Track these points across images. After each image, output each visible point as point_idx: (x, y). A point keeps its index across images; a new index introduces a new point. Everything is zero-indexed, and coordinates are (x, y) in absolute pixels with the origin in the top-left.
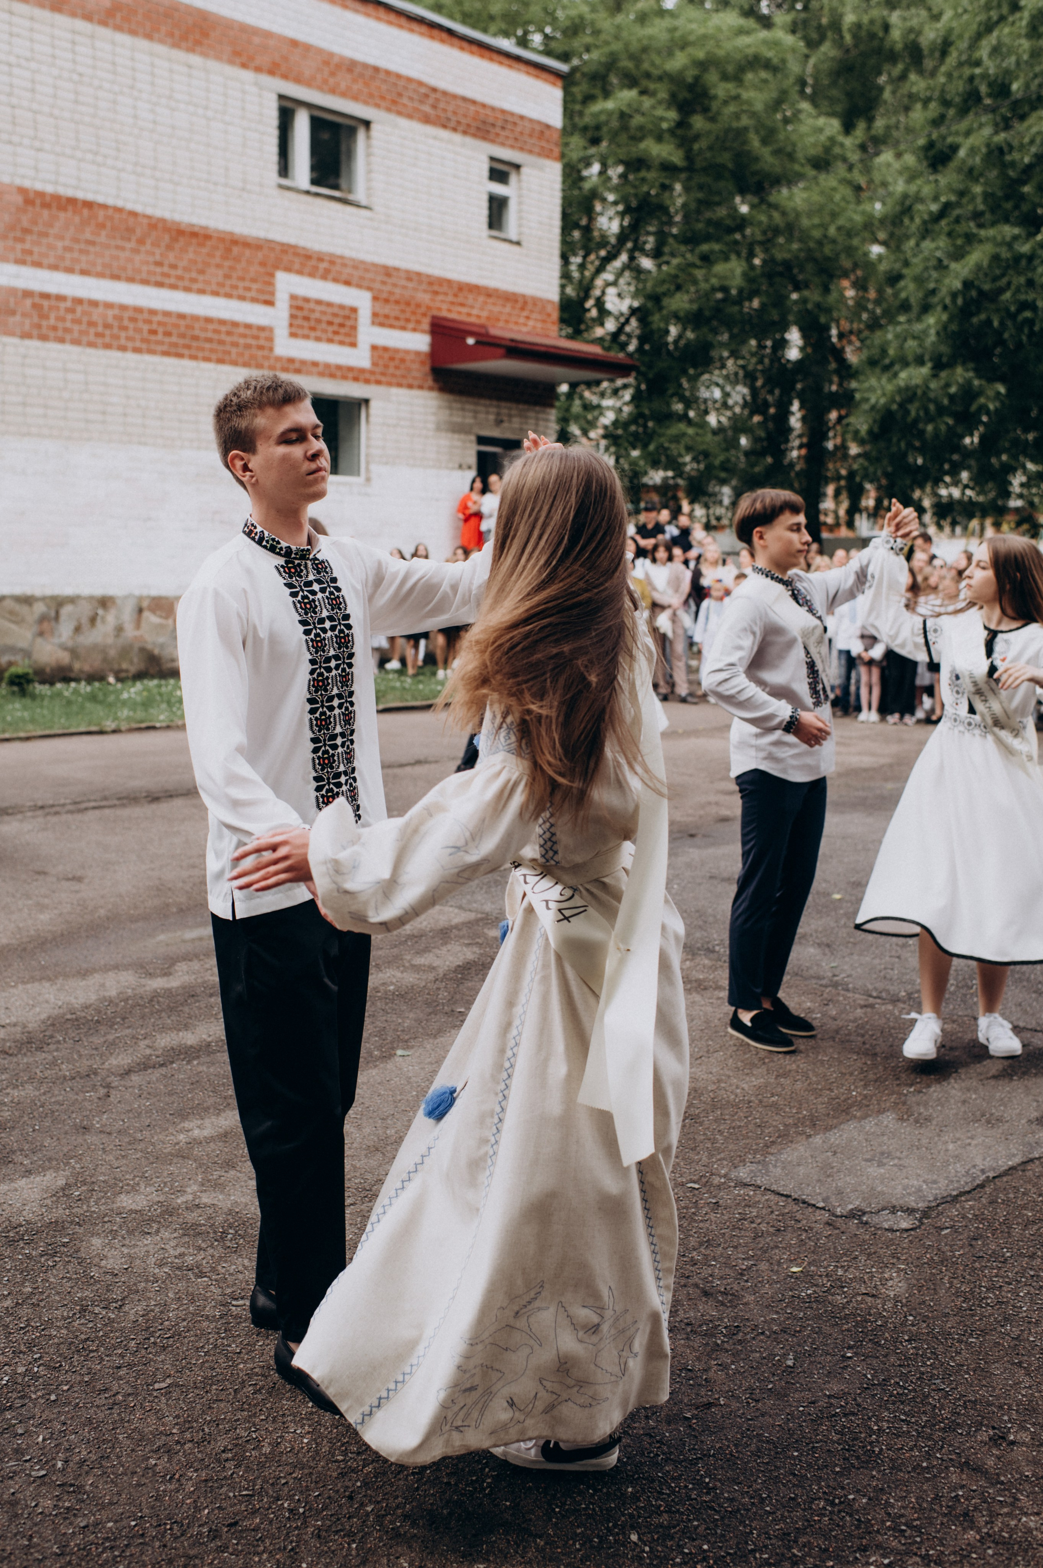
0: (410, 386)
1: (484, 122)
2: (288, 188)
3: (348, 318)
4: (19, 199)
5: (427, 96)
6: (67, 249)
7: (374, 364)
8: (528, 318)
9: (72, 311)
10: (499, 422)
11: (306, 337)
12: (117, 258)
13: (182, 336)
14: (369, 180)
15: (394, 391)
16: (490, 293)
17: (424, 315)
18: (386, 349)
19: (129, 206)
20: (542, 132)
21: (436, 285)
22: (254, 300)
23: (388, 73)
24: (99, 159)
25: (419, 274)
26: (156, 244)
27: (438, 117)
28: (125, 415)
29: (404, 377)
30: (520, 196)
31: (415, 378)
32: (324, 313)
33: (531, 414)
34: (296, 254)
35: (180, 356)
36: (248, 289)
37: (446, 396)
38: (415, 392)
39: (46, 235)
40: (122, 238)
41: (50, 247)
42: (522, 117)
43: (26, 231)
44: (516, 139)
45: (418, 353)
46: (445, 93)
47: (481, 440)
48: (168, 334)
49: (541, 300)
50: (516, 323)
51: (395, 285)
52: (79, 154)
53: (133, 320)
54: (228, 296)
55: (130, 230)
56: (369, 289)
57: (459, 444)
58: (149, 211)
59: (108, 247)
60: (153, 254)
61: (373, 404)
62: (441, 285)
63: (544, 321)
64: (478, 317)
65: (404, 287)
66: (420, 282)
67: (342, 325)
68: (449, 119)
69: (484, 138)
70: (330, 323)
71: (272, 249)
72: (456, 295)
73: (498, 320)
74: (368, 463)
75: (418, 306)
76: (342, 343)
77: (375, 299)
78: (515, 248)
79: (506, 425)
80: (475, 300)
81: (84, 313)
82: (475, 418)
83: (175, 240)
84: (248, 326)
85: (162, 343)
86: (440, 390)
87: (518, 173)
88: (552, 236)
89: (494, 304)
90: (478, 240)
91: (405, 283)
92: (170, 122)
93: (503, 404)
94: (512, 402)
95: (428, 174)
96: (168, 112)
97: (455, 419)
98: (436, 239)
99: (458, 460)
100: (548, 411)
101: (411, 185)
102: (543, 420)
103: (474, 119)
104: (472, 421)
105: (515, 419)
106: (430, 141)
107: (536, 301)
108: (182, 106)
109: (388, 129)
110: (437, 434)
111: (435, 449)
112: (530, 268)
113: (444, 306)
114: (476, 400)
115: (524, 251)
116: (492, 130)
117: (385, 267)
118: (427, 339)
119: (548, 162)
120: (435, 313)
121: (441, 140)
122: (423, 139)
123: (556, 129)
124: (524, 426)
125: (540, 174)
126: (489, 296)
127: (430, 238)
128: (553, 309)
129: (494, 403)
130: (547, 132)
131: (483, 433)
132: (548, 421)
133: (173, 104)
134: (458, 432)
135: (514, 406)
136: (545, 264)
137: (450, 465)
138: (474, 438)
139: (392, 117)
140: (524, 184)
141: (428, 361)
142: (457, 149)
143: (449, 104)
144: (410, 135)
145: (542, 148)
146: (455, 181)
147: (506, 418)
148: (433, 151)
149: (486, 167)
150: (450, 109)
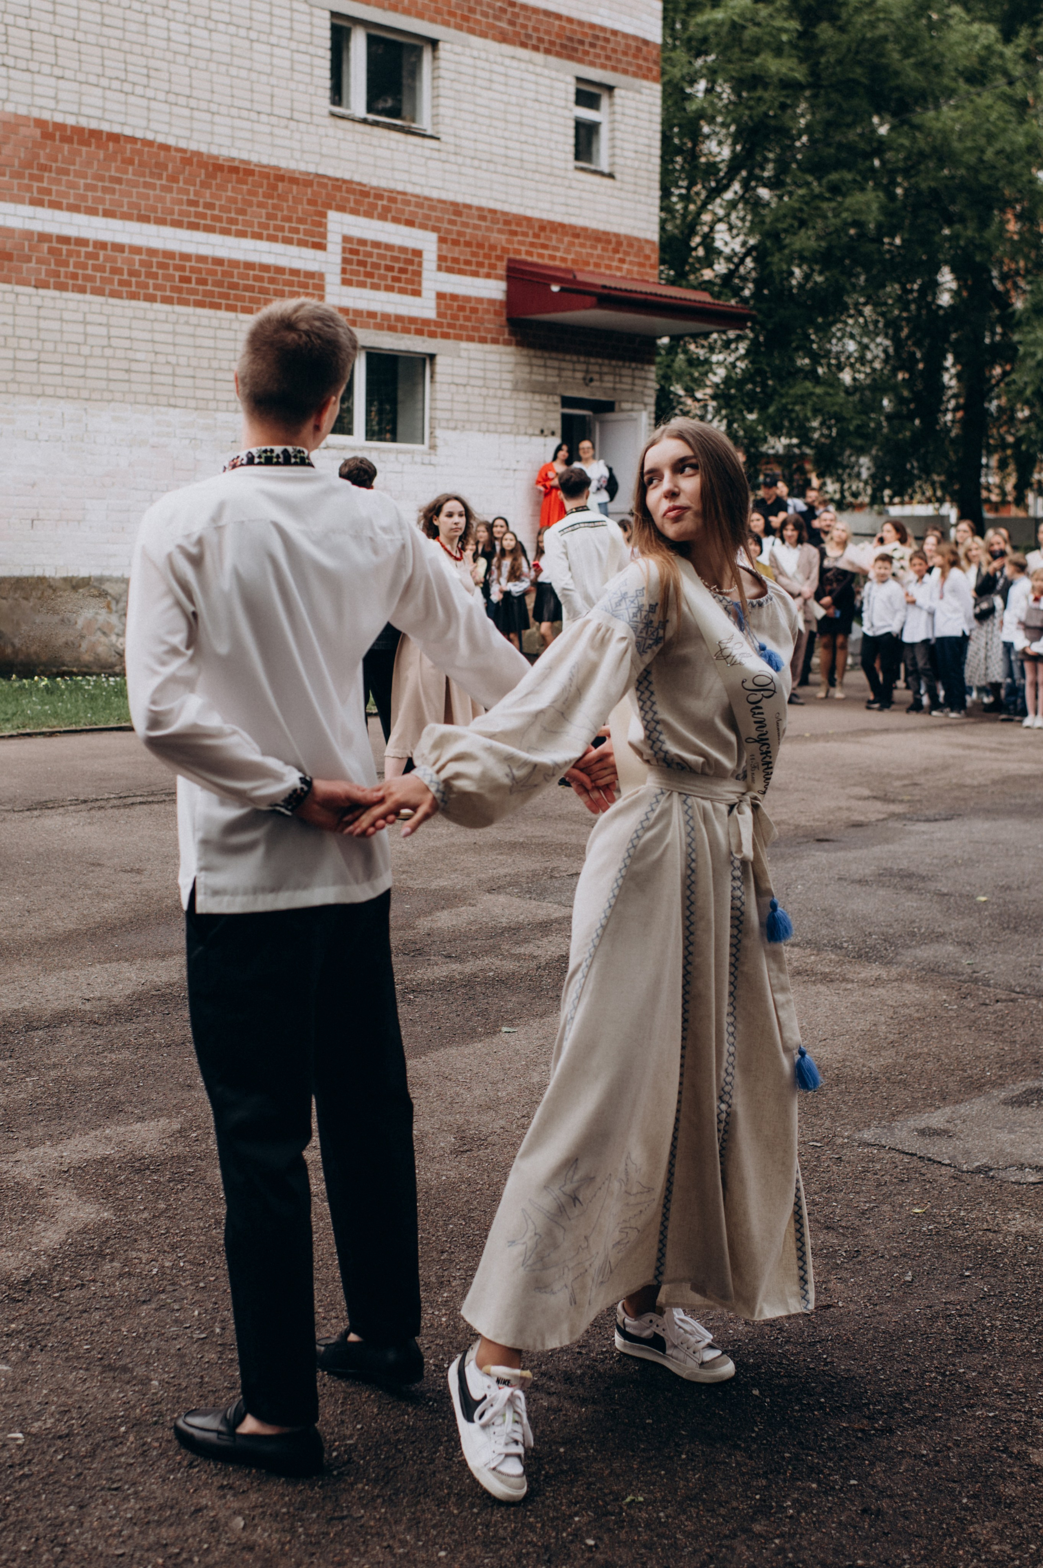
0: (483, 340)
1: (571, 39)
2: (342, 117)
3: (411, 262)
4: (38, 132)
5: (503, 11)
6: (88, 187)
7: (439, 314)
8: (622, 261)
9: (94, 256)
10: (588, 381)
11: (362, 285)
12: (147, 197)
13: (219, 284)
14: (435, 106)
15: (464, 345)
16: (576, 233)
17: (499, 258)
18: (454, 297)
19: (161, 139)
20: (639, 49)
21: (513, 223)
22: (302, 243)
24: (127, 87)
25: (493, 211)
26: (189, 181)
27: (517, 34)
28: (152, 373)
29: (475, 329)
30: (613, 122)
31: (488, 331)
32: (382, 257)
33: (625, 372)
34: (350, 191)
35: (216, 306)
36: (296, 231)
37: (525, 352)
38: (488, 347)
39: (66, 172)
40: (152, 175)
41: (72, 185)
42: (615, 33)
43: (44, 168)
44: (608, 58)
45: (492, 302)
46: (524, 7)
47: (567, 402)
48: (203, 282)
49: (637, 239)
50: (609, 267)
51: (465, 225)
52: (104, 82)
53: (163, 266)
54: (272, 239)
55: (163, 166)
56: (435, 229)
57: (540, 406)
58: (183, 144)
59: (135, 185)
60: (187, 192)
61: (439, 360)
62: (519, 224)
63: (642, 264)
64: (563, 260)
65: (476, 227)
66: (495, 221)
67: (403, 271)
68: (529, 37)
69: (570, 58)
70: (390, 268)
71: (325, 186)
72: (537, 236)
73: (587, 264)
74: (432, 428)
75: (493, 247)
76: (402, 291)
77: (442, 240)
78: (607, 181)
79: (596, 384)
80: (558, 240)
81: (107, 259)
82: (559, 376)
83: (211, 176)
84: (295, 272)
85: (194, 292)
86: (519, 344)
87: (611, 96)
88: (650, 167)
89: (582, 245)
90: (562, 173)
91: (477, 222)
92: (208, 45)
93: (592, 360)
94: (603, 357)
95: (505, 98)
96: (205, 34)
97: (535, 377)
98: (514, 172)
99: (539, 424)
100: (646, 367)
101: (485, 112)
102: (641, 378)
103: (558, 36)
104: (556, 379)
105: (607, 378)
106: (507, 61)
107: (632, 241)
108: (221, 27)
109: (458, 49)
110: (515, 395)
111: (512, 412)
112: (627, 204)
113: (523, 248)
114: (561, 356)
115: (618, 184)
116: (580, 47)
117: (454, 204)
118: (502, 285)
119: (645, 83)
120: (512, 256)
121: (520, 60)
122: (499, 59)
123: (655, 45)
124: (618, 386)
125: (638, 96)
126: (577, 236)
127: (507, 170)
128: (653, 250)
129: (582, 359)
130: (644, 48)
131: (569, 394)
132: (646, 379)
133: (211, 25)
134: (540, 393)
135: (606, 362)
136: (643, 198)
137: (530, 431)
138: (557, 399)
139: (463, 35)
140: (618, 109)
141: (504, 311)
142: (539, 70)
143: (529, 19)
144: (483, 55)
145: (639, 67)
146: (537, 105)
147: (596, 377)
148: (511, 72)
149: (572, 89)
150: (530, 24)
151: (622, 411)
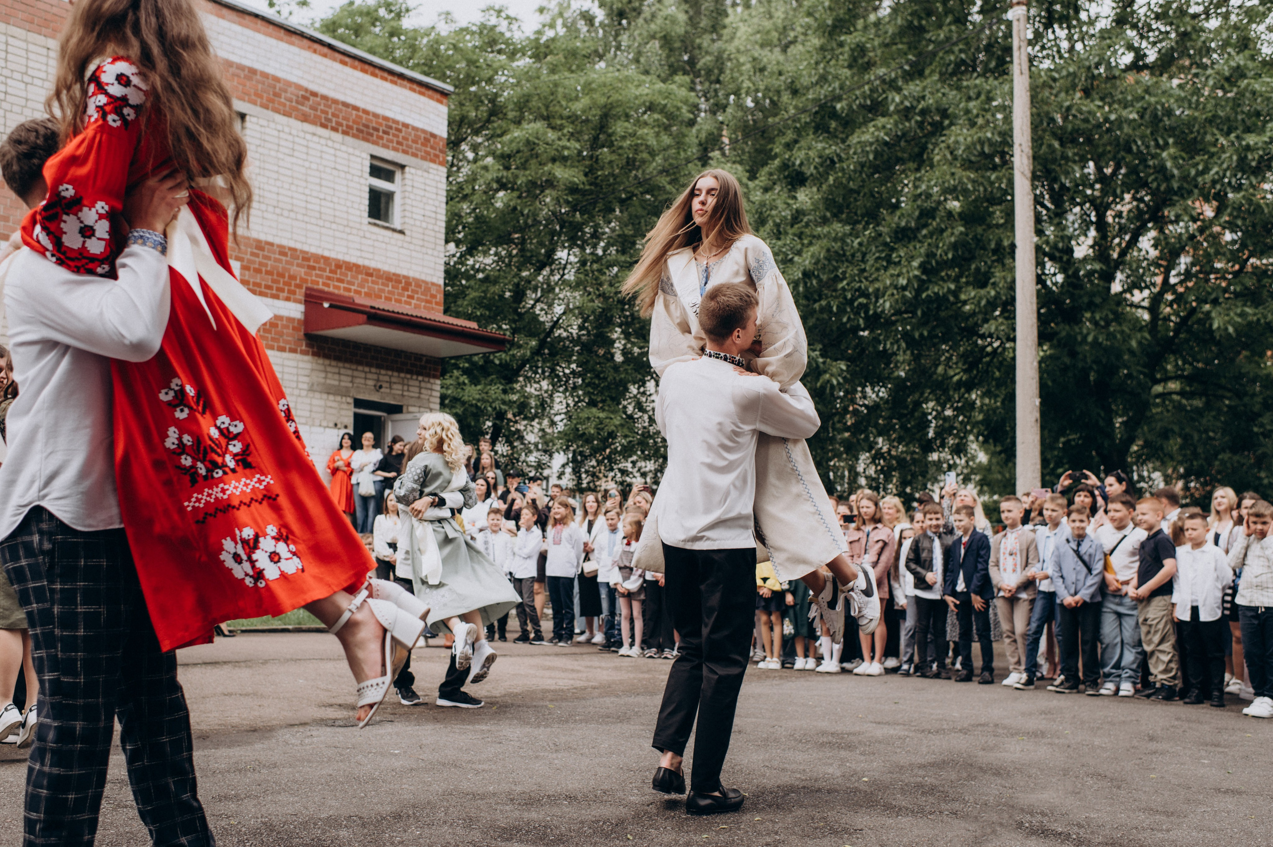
0: (282, 349)
1: (367, 126)
5: (305, 98)
8: (411, 297)
10: (378, 388)
16: (369, 273)
17: (299, 286)
20: (427, 140)
21: (309, 260)
23: (265, 75)
25: (295, 250)
27: (318, 117)
29: (273, 339)
30: (405, 192)
31: (288, 343)
33: (411, 383)
37: (321, 361)
38: (286, 355)
42: (406, 126)
44: (399, 143)
45: (290, 320)
46: (325, 98)
47: (358, 403)
49: (424, 281)
51: (269, 258)
57: (335, 405)
62: (315, 261)
63: (427, 301)
64: (356, 292)
65: (276, 260)
66: (295, 257)
68: (330, 121)
69: (366, 140)
72: (331, 271)
75: (293, 277)
77: (244, 268)
78: (400, 236)
79: (386, 390)
80: (352, 277)
82: (352, 382)
86: (314, 354)
87: (403, 173)
88: (437, 229)
89: (373, 282)
90: (358, 226)
91: (277, 256)
92: (23, 94)
93: (383, 372)
94: (392, 370)
95: (307, 164)
96: (22, 86)
97: (328, 381)
98: (313, 221)
99: (334, 419)
100: (432, 380)
101: (289, 173)
102: (427, 389)
103: (354, 122)
104: (350, 385)
105: (395, 386)
106: (308, 137)
107: (419, 283)
108: (37, 82)
109: (265, 123)
110: (310, 394)
111: (308, 408)
112: (414, 254)
113: (321, 281)
114: (354, 367)
115: (407, 239)
116: (375, 133)
117: (258, 241)
118: (301, 308)
119: (432, 165)
120: (310, 285)
121: (320, 137)
122: (302, 134)
123: (441, 138)
124: (406, 393)
125: (425, 174)
126: (371, 275)
127: (306, 219)
128: (438, 291)
129: (373, 370)
130: (432, 140)
131: (361, 396)
132: (431, 390)
133: (27, 79)
134: (334, 394)
135: (396, 374)
136: (430, 252)
137: (324, 424)
138: (351, 400)
139: (269, 113)
140: (407, 182)
141: (303, 328)
142: (337, 146)
143: (330, 107)
144: (287, 130)
145: (428, 153)
146: (335, 172)
147: (384, 385)
148: (311, 145)
149: (367, 163)
150: (330, 111)
151: (409, 412)
